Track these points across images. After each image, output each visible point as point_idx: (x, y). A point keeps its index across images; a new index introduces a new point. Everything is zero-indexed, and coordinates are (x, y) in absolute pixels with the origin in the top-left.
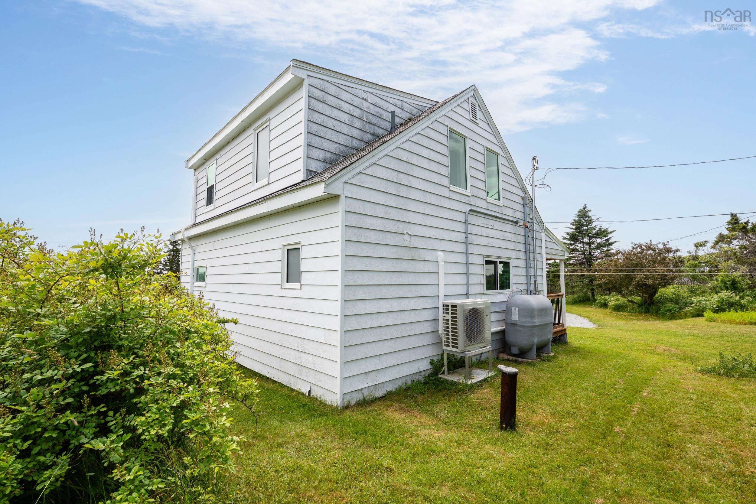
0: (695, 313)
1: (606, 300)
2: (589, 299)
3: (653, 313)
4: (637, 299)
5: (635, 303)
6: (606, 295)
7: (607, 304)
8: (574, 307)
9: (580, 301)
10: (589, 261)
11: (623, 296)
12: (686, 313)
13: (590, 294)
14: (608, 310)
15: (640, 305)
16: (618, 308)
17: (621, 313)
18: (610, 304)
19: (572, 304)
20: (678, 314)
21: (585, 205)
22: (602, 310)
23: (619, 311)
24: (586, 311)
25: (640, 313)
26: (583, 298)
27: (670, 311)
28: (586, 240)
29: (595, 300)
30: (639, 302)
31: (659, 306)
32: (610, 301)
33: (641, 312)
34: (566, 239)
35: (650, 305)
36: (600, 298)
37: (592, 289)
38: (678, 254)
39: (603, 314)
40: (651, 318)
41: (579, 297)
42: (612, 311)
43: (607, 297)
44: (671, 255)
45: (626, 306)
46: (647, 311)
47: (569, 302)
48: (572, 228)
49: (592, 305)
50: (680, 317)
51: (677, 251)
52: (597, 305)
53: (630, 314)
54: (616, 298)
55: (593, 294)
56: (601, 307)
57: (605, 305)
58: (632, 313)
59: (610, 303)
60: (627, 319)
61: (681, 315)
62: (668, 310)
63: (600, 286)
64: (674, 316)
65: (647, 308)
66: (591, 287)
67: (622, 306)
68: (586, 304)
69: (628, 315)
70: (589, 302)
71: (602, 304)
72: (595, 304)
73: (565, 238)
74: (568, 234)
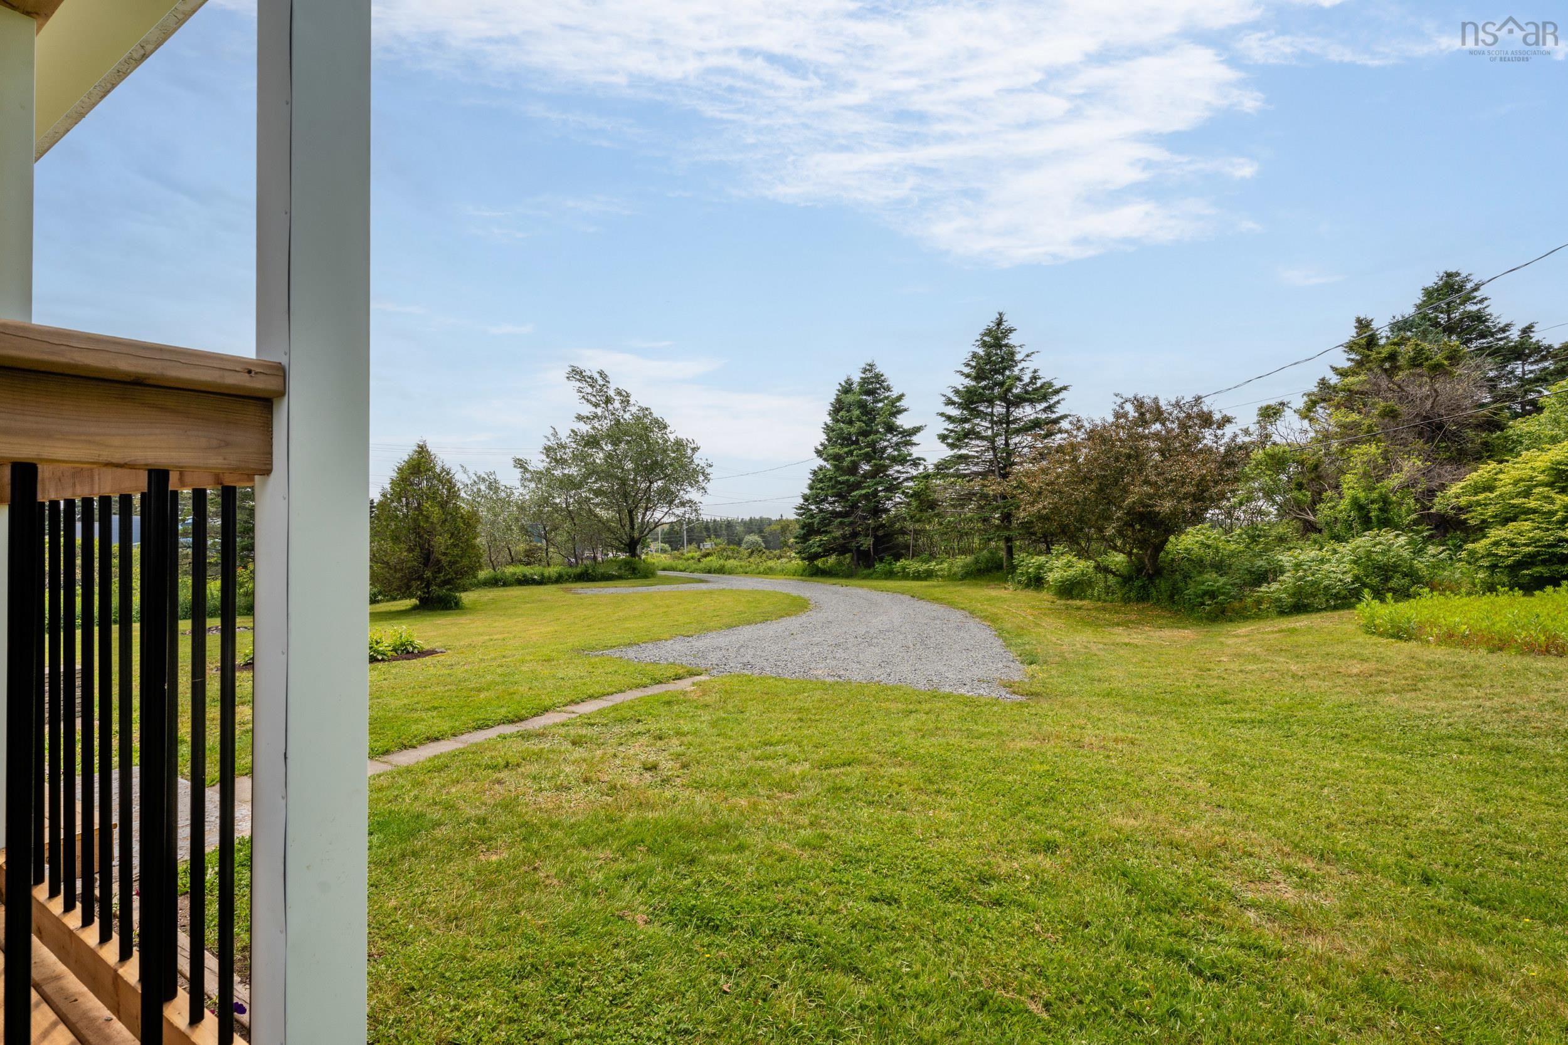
0: (1289, 601)
1: (1040, 567)
2: (999, 567)
3: (1158, 600)
4: (1118, 559)
5: (1114, 573)
6: (1040, 553)
7: (1042, 578)
8: (963, 588)
9: (979, 570)
10: (1003, 465)
11: (1082, 554)
12: (1259, 602)
13: (1003, 554)
14: (1045, 597)
15: (1126, 580)
16: (1070, 589)
17: (1078, 603)
18: (1051, 577)
19: (960, 580)
20: (1236, 604)
21: (1000, 314)
22: (1031, 593)
23: (1072, 598)
24: (990, 599)
25: (1126, 600)
26: (988, 561)
27: (1212, 595)
28: (999, 409)
29: (1013, 568)
30: (1124, 570)
31: (1175, 583)
32: (1051, 570)
33: (1129, 597)
34: (953, 403)
35: (1151, 577)
36: (1029, 562)
37: (1008, 540)
38: (1229, 430)
39: (1033, 607)
40: (1158, 616)
41: (977, 561)
42: (1054, 598)
43: (1042, 559)
44: (1208, 437)
45: (1090, 584)
46: (1143, 597)
47: (955, 574)
48: (967, 376)
49: (1006, 581)
50: (1242, 615)
51: (1227, 420)
52: (1019, 582)
53: (1100, 604)
54: (1064, 560)
55: (1010, 552)
56: (1028, 586)
57: (1037, 582)
58: (1105, 601)
59: (1051, 574)
60: (1094, 624)
61: (1245, 608)
62: (1205, 593)
63: (1027, 526)
64: (1223, 612)
65: (1144, 587)
66: (1006, 533)
67: (1078, 583)
68: (991, 580)
69: (1096, 609)
70: (999, 574)
71: (1030, 579)
72: (1013, 578)
73: (950, 402)
74: (957, 392)
